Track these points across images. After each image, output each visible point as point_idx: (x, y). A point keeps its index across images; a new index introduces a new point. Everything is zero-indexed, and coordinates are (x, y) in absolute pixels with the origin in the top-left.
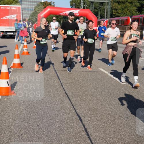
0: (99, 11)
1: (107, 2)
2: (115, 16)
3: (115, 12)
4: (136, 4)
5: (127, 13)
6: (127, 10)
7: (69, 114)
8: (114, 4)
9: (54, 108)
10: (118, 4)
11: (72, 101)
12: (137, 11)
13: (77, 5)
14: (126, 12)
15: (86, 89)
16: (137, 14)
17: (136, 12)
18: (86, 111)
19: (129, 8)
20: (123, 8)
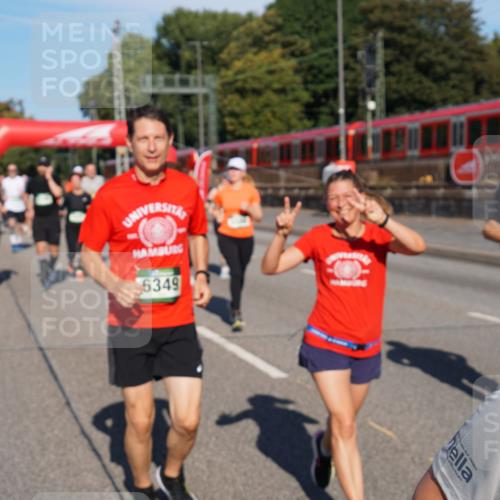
1: (204, 91)
2: (234, 135)
3: (232, 124)
4: (296, 94)
5: (272, 125)
6: (269, 115)
8: (226, 98)
10: (239, 96)
12: (303, 115)
14: (269, 121)
17: (301, 119)
19: (276, 109)
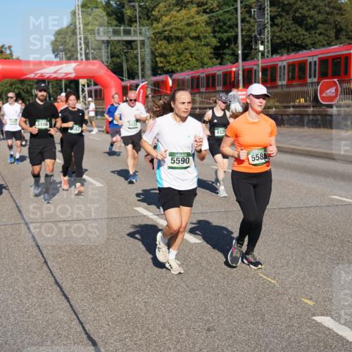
0: (124, 61)
1: (141, 38)
2: (163, 70)
3: (161, 62)
4: (207, 40)
5: (191, 63)
6: (189, 55)
7: (67, 337)
8: (157, 43)
9: (28, 326)
10: (166, 42)
11: (73, 303)
12: (212, 55)
13: (69, 51)
14: (188, 60)
15: (106, 266)
16: (213, 63)
17: (211, 59)
18: (108, 325)
19: (193, 52)
20: (180, 51)
